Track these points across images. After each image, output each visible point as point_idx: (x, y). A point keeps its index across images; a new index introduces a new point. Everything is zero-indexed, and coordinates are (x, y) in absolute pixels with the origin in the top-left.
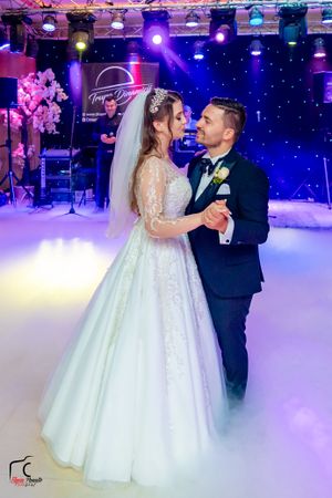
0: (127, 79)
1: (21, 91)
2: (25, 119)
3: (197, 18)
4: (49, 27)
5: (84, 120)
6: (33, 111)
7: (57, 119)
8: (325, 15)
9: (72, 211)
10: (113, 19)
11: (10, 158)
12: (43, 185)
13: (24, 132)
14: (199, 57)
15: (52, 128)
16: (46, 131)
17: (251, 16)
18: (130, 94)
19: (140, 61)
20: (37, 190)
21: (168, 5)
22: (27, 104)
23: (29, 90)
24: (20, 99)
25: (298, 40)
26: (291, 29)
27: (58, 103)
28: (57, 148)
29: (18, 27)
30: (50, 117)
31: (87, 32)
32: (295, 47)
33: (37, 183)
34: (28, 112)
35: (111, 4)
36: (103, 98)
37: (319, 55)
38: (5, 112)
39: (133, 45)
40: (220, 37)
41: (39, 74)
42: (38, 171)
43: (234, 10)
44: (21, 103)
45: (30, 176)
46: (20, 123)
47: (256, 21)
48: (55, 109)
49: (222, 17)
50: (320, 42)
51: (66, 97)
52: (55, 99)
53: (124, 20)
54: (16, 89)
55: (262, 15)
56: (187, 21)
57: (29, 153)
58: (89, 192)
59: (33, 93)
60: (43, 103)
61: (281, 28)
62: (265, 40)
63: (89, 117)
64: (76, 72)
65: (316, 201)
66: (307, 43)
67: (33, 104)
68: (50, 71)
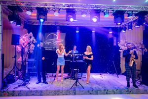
0: (56, 37)
7: (33, 49)
18: (57, 42)
22: (23, 44)
34: (23, 47)
36: (49, 43)
41: (28, 34)
48: (33, 46)
51: (36, 42)
59: (26, 40)
68: (31, 33)
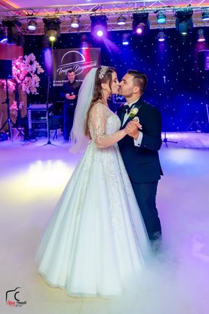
0: (81, 59)
1: (14, 68)
2: (17, 85)
3: (125, 20)
4: (32, 28)
5: (54, 85)
6: (22, 81)
7: (37, 85)
8: (204, 15)
9: (49, 143)
10: (72, 22)
11: (9, 111)
12: (30, 127)
14: (126, 43)
15: (34, 91)
16: (31, 93)
17: (158, 17)
18: (83, 68)
19: (89, 47)
20: (26, 130)
21: (106, 11)
22: (18, 76)
23: (19, 67)
24: (14, 73)
25: (188, 31)
26: (183, 25)
27: (38, 75)
28: (38, 103)
29: (13, 28)
30: (33, 83)
31: (56, 30)
32: (186, 36)
33: (26, 126)
34: (19, 81)
35: (70, 12)
36: (66, 71)
37: (201, 40)
38: (4, 81)
39: (84, 37)
40: (139, 31)
41: (26, 57)
42: (26, 118)
43: (148, 14)
44: (14, 76)
45: (21, 122)
46: (14, 88)
47: (161, 20)
48: (36, 79)
49: (140, 18)
50: (201, 32)
51: (43, 71)
52: (36, 73)
53: (79, 22)
54: (11, 67)
55: (165, 17)
56: (119, 22)
57: (20, 107)
58: (59, 131)
59: (22, 69)
60: (28, 75)
61: (177, 24)
62: (167, 31)
63: (58, 83)
64: (48, 55)
65: (202, 132)
66: (194, 33)
67: (21, 76)
68: (32, 55)
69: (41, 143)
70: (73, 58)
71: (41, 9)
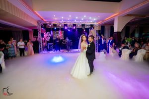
3: (71, 25)
13: (44, 41)
20: (48, 49)
35: (59, 23)
37: (84, 30)
40: (74, 28)
42: (47, 46)
43: (76, 24)
47: (79, 26)
53: (61, 25)
54: (44, 35)
69: (51, 52)
70: (58, 33)
71: (52, 22)
